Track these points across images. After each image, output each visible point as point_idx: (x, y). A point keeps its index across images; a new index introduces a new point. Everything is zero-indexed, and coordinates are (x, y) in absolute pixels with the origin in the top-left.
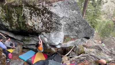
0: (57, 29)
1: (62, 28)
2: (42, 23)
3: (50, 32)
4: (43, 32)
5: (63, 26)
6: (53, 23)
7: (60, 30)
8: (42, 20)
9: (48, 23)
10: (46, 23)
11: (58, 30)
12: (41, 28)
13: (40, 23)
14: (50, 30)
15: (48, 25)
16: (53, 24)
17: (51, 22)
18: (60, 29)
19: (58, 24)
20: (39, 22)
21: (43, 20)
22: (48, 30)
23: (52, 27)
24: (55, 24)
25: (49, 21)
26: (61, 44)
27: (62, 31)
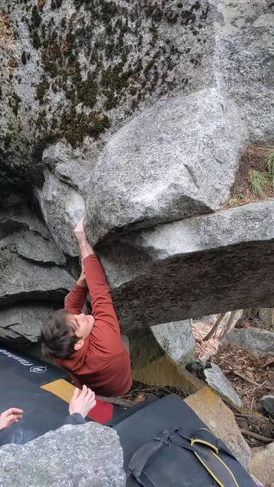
0: (171, 75)
1: (220, 48)
2: (36, 55)
3: (106, 123)
4: (51, 140)
5: (221, 33)
6: (125, 30)
7: (191, 73)
8: (37, 19)
9: (86, 33)
10: (70, 38)
11: (172, 85)
12: (35, 106)
13: (25, 58)
14: (101, 100)
15: (82, 59)
16: (129, 39)
17: (106, 20)
18: (196, 62)
19: (172, 21)
20: (18, 56)
21: (45, 19)
22: (88, 112)
23: (118, 68)
24: (147, 23)
25: (95, 16)
26: (207, 211)
27: (212, 83)
